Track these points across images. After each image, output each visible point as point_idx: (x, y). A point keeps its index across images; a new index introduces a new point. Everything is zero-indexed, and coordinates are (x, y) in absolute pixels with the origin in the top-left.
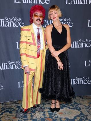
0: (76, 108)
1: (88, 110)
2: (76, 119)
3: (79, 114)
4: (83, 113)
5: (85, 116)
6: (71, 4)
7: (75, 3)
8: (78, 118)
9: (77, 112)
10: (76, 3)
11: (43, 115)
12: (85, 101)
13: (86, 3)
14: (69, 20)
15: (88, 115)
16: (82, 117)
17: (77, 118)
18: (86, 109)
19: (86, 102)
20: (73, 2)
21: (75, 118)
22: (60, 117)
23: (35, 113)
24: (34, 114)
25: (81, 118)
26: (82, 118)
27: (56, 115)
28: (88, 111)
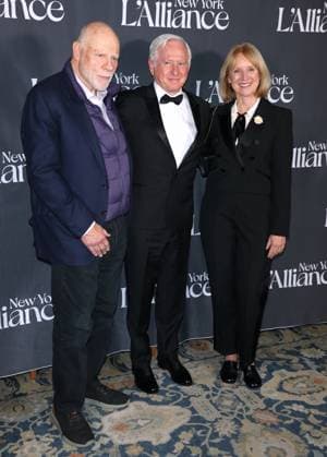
0: (174, 399)
1: (215, 399)
2: (178, 440)
3: (188, 419)
4: (202, 413)
5: (207, 425)
6: (139, 25)
7: (151, 24)
8: (186, 437)
9: (178, 414)
10: (154, 22)
11: (53, 445)
12: (200, 368)
13: (189, 26)
14: (131, 80)
15: (216, 420)
16: (198, 428)
17: (180, 436)
18: (208, 396)
19: (206, 372)
20: (146, 19)
21: (175, 436)
22: (120, 442)
23: (21, 443)
24: (17, 445)
25: (195, 436)
26: (199, 433)
27: (105, 436)
28: (214, 405)
